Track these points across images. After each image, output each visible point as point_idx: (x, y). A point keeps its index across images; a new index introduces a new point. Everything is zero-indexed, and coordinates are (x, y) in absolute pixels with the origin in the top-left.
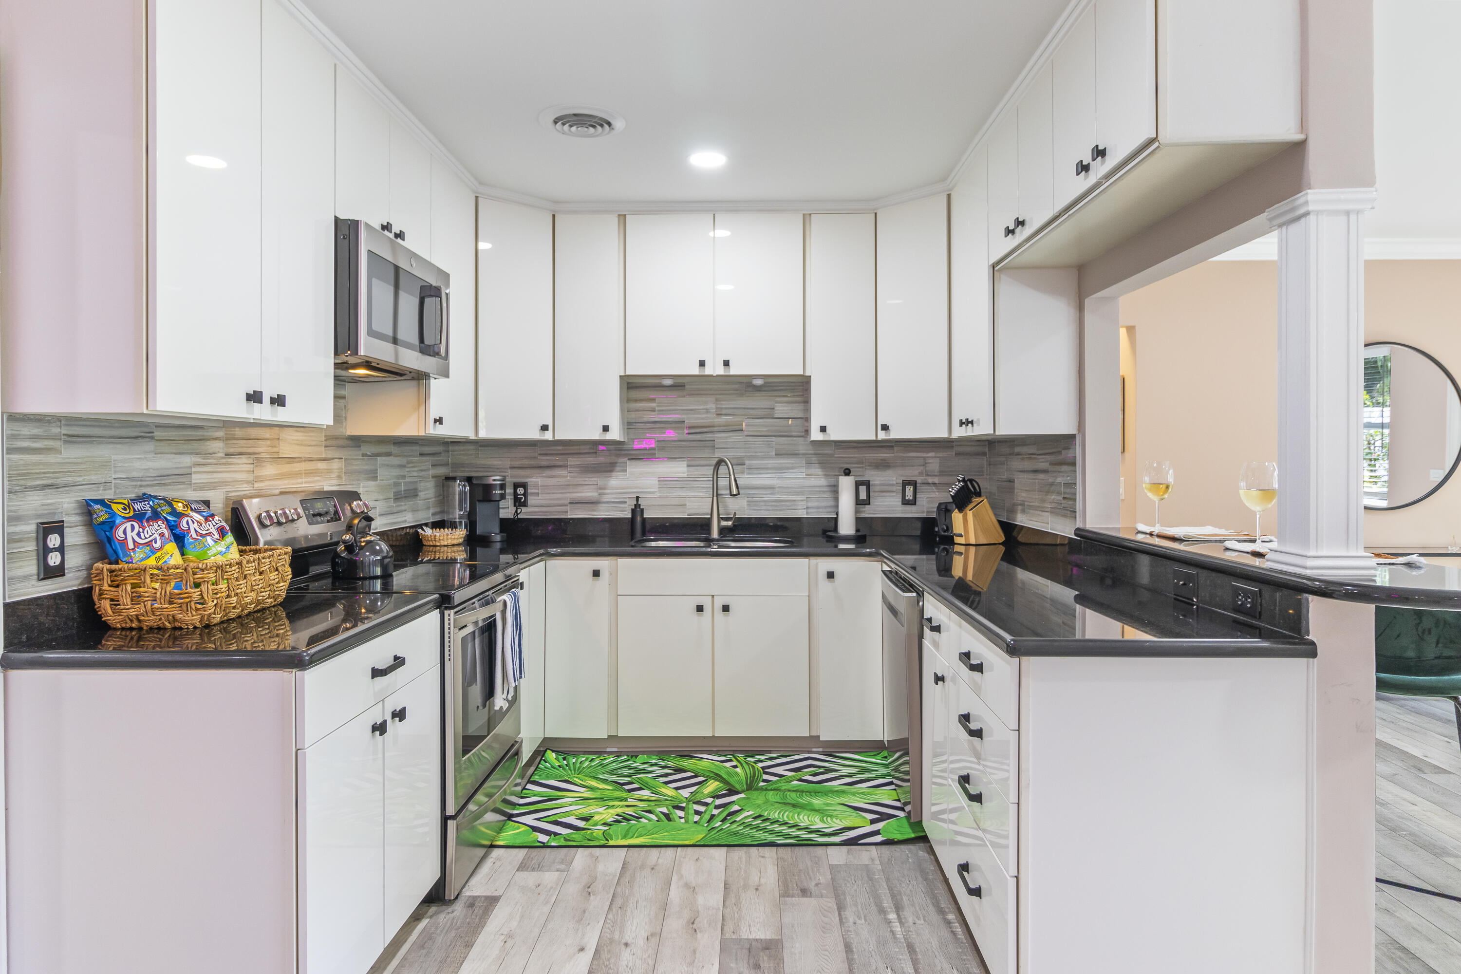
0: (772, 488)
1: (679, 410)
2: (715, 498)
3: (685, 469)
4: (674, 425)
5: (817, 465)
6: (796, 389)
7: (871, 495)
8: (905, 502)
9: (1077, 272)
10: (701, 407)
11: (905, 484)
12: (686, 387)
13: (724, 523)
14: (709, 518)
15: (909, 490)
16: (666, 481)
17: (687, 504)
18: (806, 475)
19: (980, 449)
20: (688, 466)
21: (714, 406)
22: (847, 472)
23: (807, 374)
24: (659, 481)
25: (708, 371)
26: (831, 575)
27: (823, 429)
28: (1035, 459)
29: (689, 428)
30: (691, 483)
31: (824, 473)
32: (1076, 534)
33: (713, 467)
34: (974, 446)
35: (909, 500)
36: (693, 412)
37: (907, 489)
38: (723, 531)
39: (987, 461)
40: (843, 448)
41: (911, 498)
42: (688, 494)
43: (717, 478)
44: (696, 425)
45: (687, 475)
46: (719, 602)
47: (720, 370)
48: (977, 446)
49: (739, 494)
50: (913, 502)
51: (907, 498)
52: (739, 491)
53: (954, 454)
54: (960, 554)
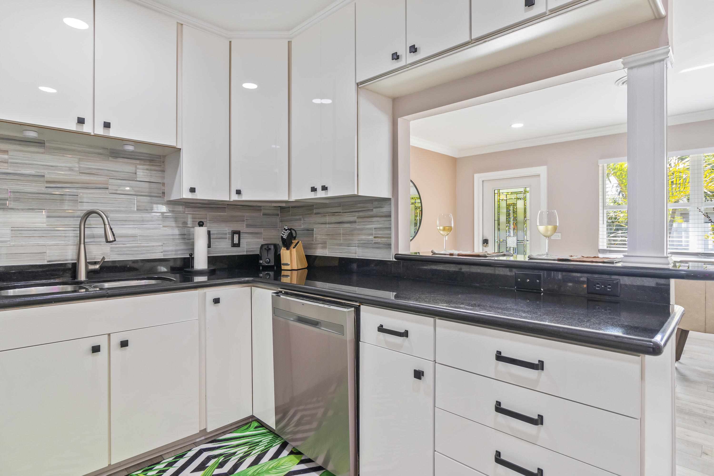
0: (134, 236)
1: (37, 164)
2: (82, 246)
3: (45, 220)
4: (31, 178)
5: (172, 219)
6: (156, 160)
7: (211, 240)
8: (234, 245)
9: (392, 102)
10: (63, 165)
11: (234, 233)
12: (47, 144)
13: (91, 267)
14: (76, 263)
15: (236, 237)
16: (21, 230)
17: (47, 252)
18: (163, 226)
19: (276, 212)
20: (48, 217)
21: (77, 165)
22: (201, 224)
23: (178, 147)
24: (12, 230)
25: (86, 128)
26: (217, 301)
27: (193, 190)
28: (341, 215)
29: (48, 182)
30: (52, 232)
31: (176, 225)
32: (395, 259)
33: (80, 219)
34: (272, 210)
35: (236, 244)
36: (54, 168)
37: (235, 237)
38: (90, 273)
39: (279, 219)
40: (191, 207)
41: (237, 243)
42: (48, 243)
43: (84, 228)
44: (55, 180)
45: (47, 225)
46: (116, 340)
47: (100, 131)
48: (274, 210)
49: (115, 241)
50: (238, 245)
51: (235, 242)
52: (115, 238)
53: (262, 214)
54: (287, 276)
